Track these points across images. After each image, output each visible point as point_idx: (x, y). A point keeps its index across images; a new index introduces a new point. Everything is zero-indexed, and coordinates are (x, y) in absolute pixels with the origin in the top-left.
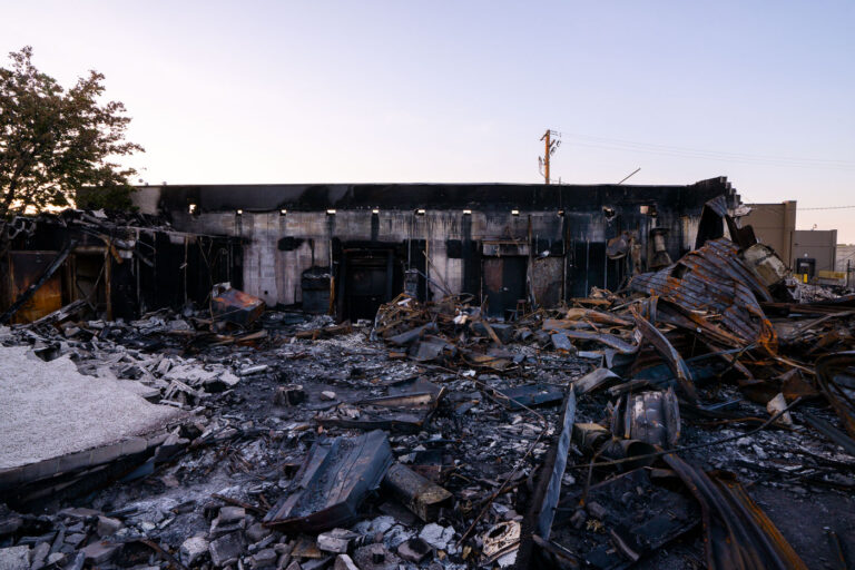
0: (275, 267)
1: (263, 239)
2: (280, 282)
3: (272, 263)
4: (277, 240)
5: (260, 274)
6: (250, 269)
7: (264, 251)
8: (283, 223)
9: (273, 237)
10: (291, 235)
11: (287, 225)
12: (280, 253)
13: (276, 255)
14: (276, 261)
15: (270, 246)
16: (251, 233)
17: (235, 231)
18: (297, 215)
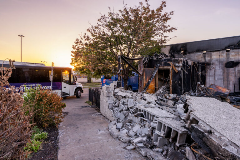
0: (223, 75)
1: (217, 63)
2: (226, 82)
3: (221, 74)
4: (224, 63)
5: (215, 78)
6: (210, 76)
7: (217, 68)
8: (228, 55)
9: (222, 62)
10: (233, 60)
11: (231, 55)
12: (226, 69)
13: (223, 70)
14: (223, 73)
15: (221, 66)
16: (210, 61)
17: (202, 60)
18: (236, 51)
